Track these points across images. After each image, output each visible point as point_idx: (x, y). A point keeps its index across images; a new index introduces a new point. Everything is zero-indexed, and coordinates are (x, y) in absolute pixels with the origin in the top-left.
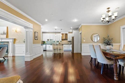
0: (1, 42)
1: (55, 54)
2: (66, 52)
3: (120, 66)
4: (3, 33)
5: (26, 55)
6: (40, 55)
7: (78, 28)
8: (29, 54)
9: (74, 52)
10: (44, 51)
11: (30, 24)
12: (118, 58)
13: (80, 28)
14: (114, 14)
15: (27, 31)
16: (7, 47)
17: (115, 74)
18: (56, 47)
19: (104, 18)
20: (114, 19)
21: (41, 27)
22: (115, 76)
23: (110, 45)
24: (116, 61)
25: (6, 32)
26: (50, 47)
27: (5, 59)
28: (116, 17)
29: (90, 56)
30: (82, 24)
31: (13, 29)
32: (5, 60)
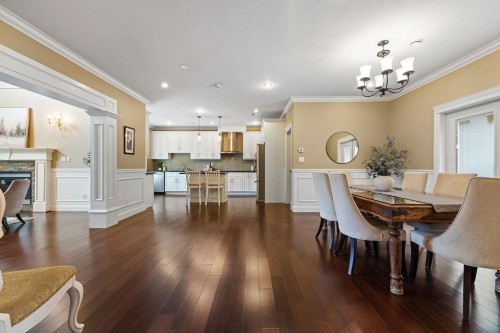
0: (10, 162)
1: (194, 206)
2: (237, 199)
3: (414, 246)
4: (14, 131)
5: (92, 208)
6: (143, 208)
7: (281, 113)
8: (105, 202)
9: (266, 202)
10: (157, 194)
11: (108, 98)
12: (403, 217)
13: (286, 111)
14: (403, 63)
15: (96, 125)
16: (30, 178)
17: (393, 276)
18: (199, 182)
19: (365, 79)
20: (402, 82)
21: (148, 108)
22: (393, 281)
23: (386, 174)
24: (396, 230)
25: (24, 126)
26: (177, 181)
27: (21, 220)
28: (408, 74)
29: (318, 213)
30: (295, 99)
31: (49, 117)
32: (24, 222)
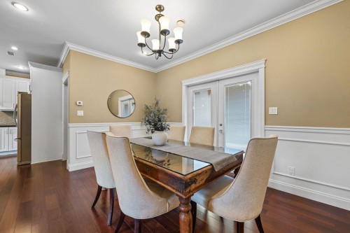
12: (194, 186)
19: (146, 34)
20: (172, 50)
23: (162, 129)
28: (179, 42)
30: (70, 46)
